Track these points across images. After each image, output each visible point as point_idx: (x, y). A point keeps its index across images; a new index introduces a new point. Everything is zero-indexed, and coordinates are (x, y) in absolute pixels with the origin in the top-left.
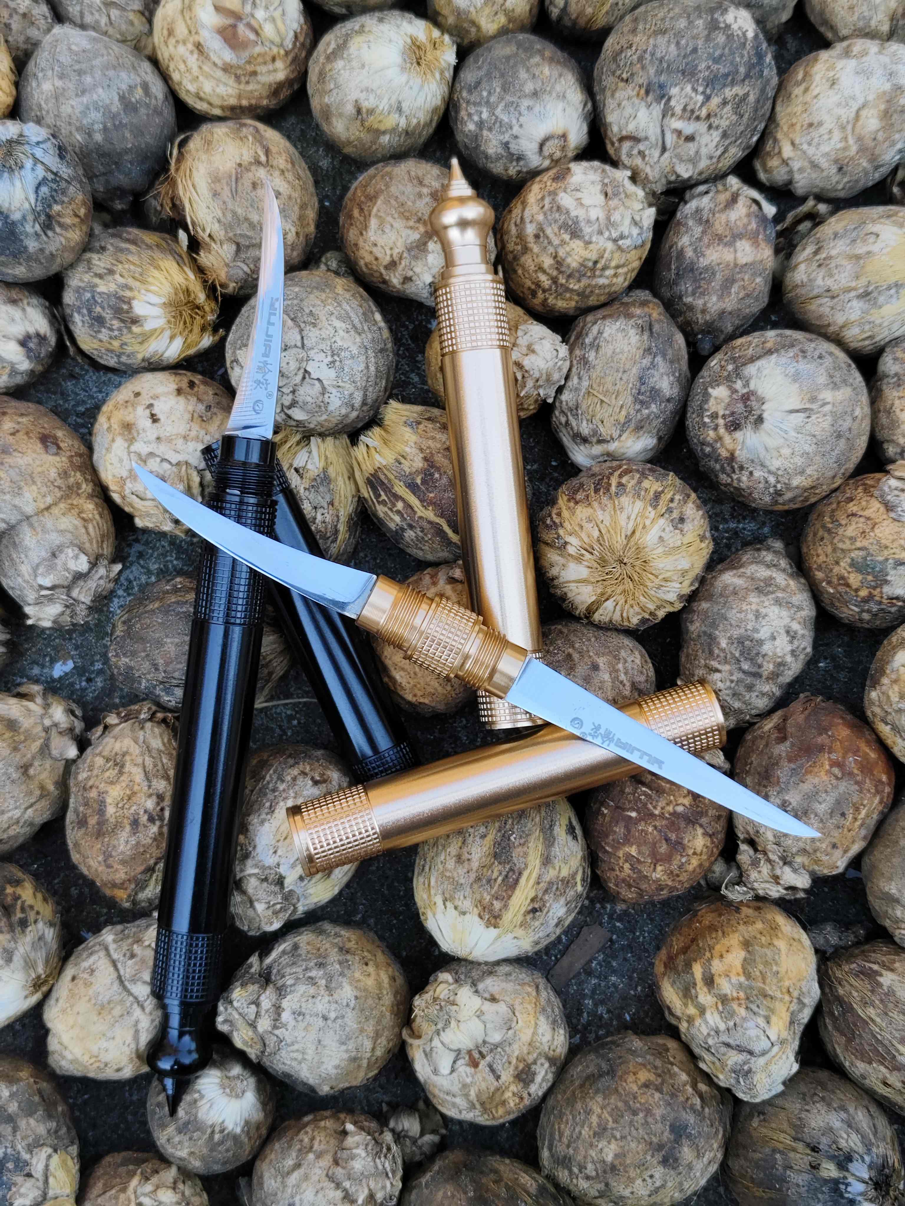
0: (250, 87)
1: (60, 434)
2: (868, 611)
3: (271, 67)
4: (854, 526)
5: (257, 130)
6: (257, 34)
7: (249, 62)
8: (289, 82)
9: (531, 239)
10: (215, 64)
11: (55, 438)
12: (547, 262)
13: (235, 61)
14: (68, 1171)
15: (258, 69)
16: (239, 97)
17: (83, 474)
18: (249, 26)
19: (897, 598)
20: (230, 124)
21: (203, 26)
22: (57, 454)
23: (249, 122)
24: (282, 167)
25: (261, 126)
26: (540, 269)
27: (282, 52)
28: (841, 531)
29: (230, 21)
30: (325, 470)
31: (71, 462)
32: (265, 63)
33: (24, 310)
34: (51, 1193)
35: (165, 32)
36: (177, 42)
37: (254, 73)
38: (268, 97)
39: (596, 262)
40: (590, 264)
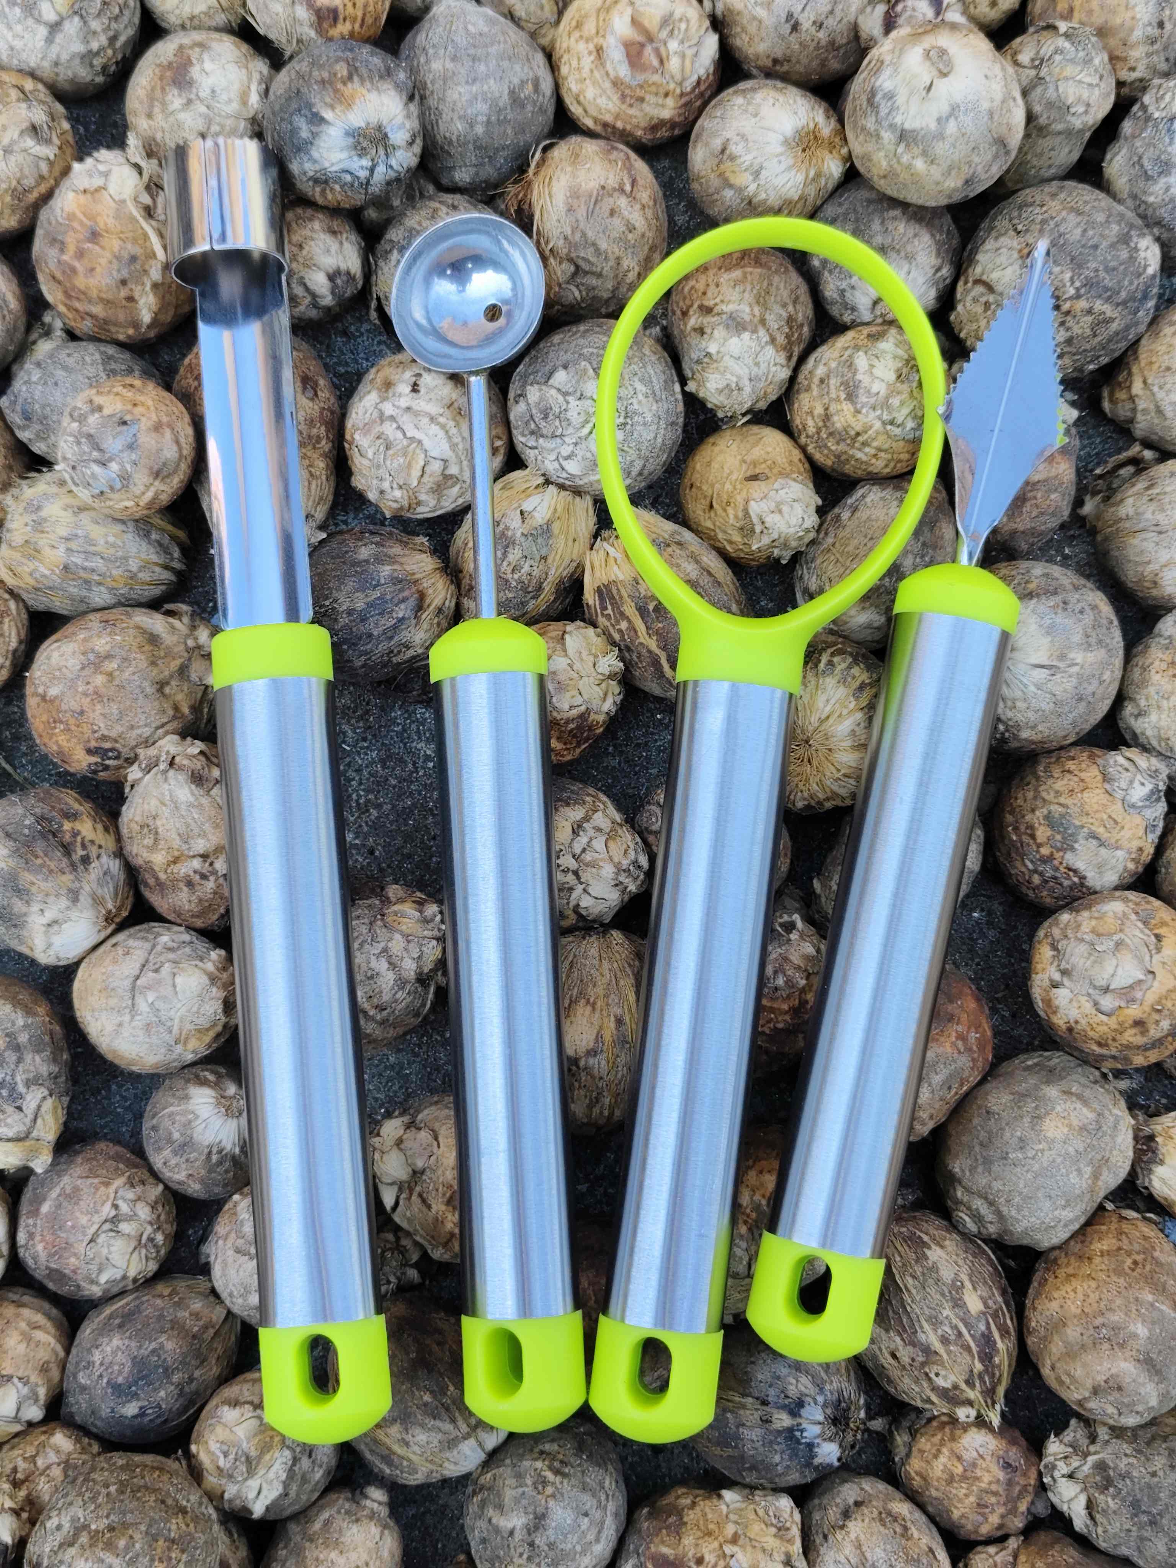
0: (631, 111)
1: (322, 382)
2: (1041, 874)
3: (660, 101)
4: (1065, 782)
5: (628, 158)
6: (662, 62)
7: (641, 87)
8: (672, 124)
9: (816, 380)
10: (607, 74)
11: (316, 384)
12: (819, 410)
13: (627, 79)
14: (56, 1119)
15: (648, 97)
16: (617, 117)
17: (327, 431)
18: (657, 51)
19: (1075, 871)
20: (602, 143)
21: (613, 32)
22: (312, 400)
23: (621, 146)
24: (644, 201)
25: (633, 155)
26: (811, 413)
27: (678, 91)
28: (1050, 782)
29: (641, 38)
30: (549, 524)
31: (321, 413)
32: (657, 94)
33: (341, 243)
34: (35, 1134)
35: (574, 23)
36: (581, 37)
37: (642, 100)
38: (645, 129)
39: (858, 434)
40: (853, 433)
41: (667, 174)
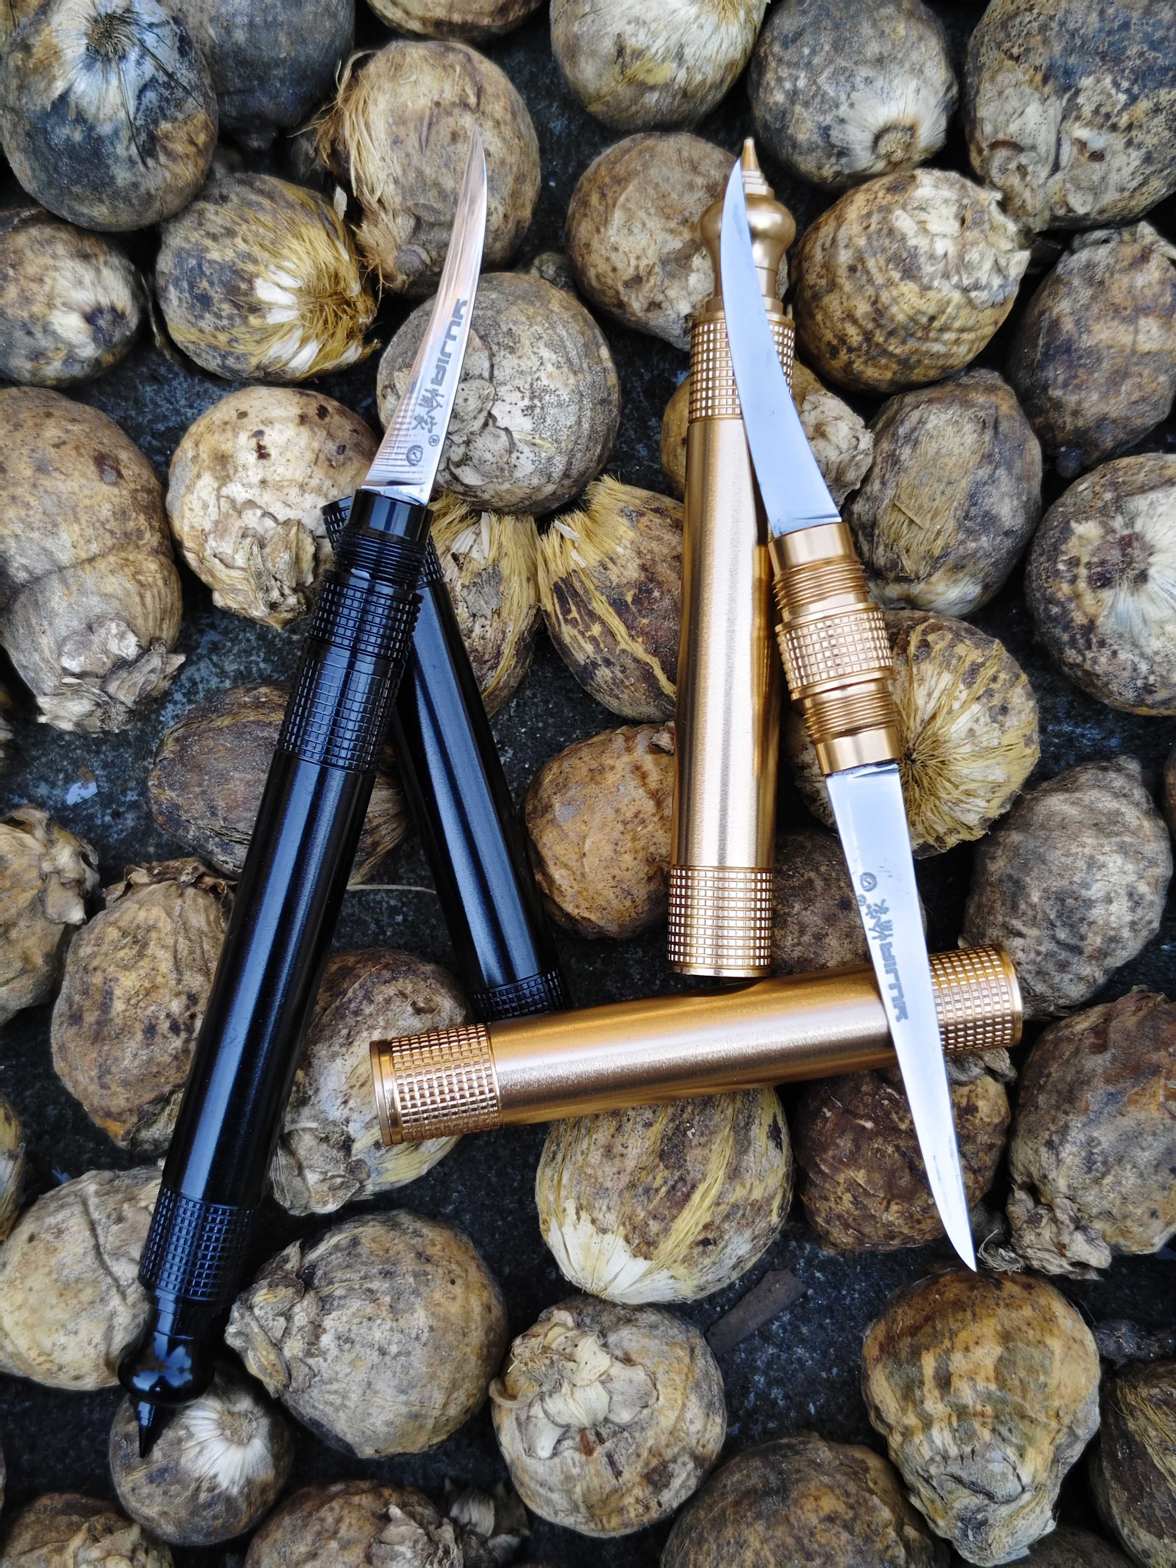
1: (124, 456)
5: (470, 60)
9: (843, 272)
11: (117, 460)
12: (862, 308)
16: (450, 8)
17: (147, 518)
20: (431, 44)
22: (115, 484)
23: (459, 46)
24: (498, 116)
25: (475, 55)
26: (850, 317)
30: (496, 563)
31: (134, 498)
33: (98, 271)
38: (492, 14)
39: (932, 319)
40: (924, 320)
41: (526, 72)
